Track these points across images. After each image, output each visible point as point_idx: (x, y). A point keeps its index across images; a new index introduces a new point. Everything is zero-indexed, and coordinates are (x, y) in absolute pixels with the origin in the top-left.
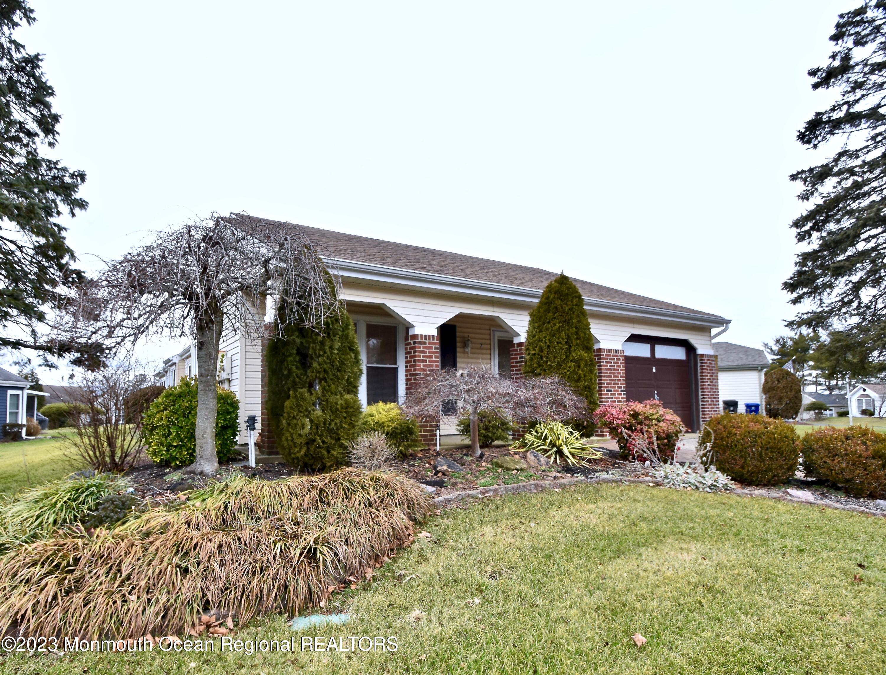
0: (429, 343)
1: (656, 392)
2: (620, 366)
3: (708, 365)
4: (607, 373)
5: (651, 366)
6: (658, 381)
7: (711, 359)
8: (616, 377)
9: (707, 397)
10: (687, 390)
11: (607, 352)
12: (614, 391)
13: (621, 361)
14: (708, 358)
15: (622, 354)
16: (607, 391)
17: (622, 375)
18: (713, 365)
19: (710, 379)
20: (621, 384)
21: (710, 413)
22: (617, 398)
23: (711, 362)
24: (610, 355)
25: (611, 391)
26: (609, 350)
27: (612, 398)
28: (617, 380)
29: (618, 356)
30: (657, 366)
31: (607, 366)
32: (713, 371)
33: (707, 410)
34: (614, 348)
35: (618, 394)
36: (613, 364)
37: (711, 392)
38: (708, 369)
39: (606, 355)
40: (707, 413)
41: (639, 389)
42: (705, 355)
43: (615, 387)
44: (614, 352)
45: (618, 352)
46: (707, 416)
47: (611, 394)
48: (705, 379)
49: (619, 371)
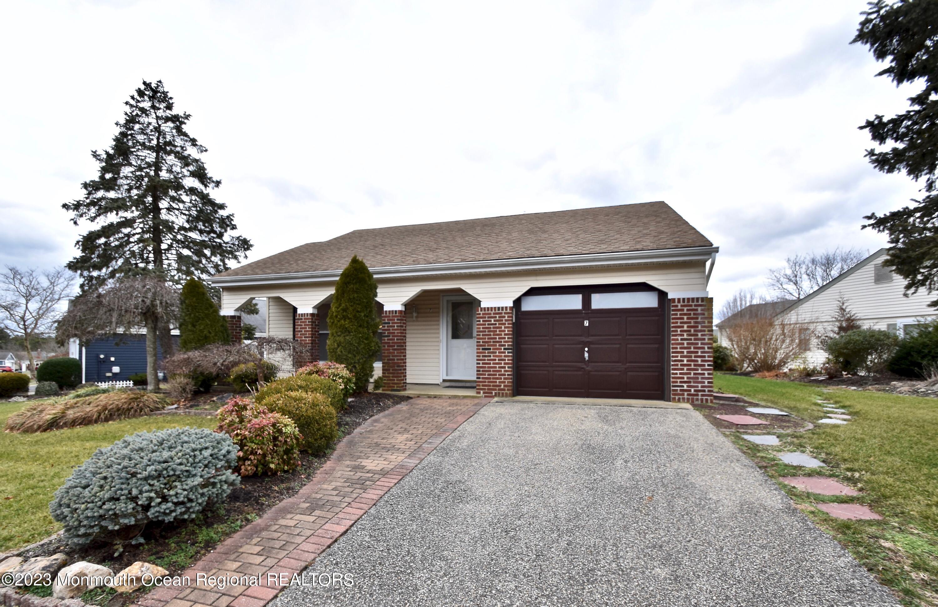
1: (586, 349)
2: (505, 324)
3: (685, 312)
4: (485, 331)
5: (581, 320)
6: (592, 336)
7: (695, 303)
8: (498, 335)
9: (679, 355)
10: (657, 346)
11: (485, 310)
12: (493, 349)
13: (506, 318)
14: (686, 303)
15: (508, 311)
16: (483, 349)
17: (506, 332)
18: (699, 311)
19: (690, 331)
20: (505, 342)
21: (685, 377)
22: (497, 356)
23: (693, 307)
24: (490, 314)
25: (490, 349)
26: (488, 308)
27: (490, 356)
28: (499, 338)
29: (501, 313)
30: (592, 319)
31: (485, 325)
32: (699, 320)
33: (678, 372)
34: (497, 306)
35: (499, 353)
36: (493, 322)
37: (690, 348)
38: (685, 317)
39: (483, 314)
40: (678, 376)
41: (556, 346)
42: (679, 299)
43: (496, 345)
44: (495, 310)
45: (502, 310)
46: (679, 380)
47: (488, 353)
48: (677, 331)
49: (503, 329)
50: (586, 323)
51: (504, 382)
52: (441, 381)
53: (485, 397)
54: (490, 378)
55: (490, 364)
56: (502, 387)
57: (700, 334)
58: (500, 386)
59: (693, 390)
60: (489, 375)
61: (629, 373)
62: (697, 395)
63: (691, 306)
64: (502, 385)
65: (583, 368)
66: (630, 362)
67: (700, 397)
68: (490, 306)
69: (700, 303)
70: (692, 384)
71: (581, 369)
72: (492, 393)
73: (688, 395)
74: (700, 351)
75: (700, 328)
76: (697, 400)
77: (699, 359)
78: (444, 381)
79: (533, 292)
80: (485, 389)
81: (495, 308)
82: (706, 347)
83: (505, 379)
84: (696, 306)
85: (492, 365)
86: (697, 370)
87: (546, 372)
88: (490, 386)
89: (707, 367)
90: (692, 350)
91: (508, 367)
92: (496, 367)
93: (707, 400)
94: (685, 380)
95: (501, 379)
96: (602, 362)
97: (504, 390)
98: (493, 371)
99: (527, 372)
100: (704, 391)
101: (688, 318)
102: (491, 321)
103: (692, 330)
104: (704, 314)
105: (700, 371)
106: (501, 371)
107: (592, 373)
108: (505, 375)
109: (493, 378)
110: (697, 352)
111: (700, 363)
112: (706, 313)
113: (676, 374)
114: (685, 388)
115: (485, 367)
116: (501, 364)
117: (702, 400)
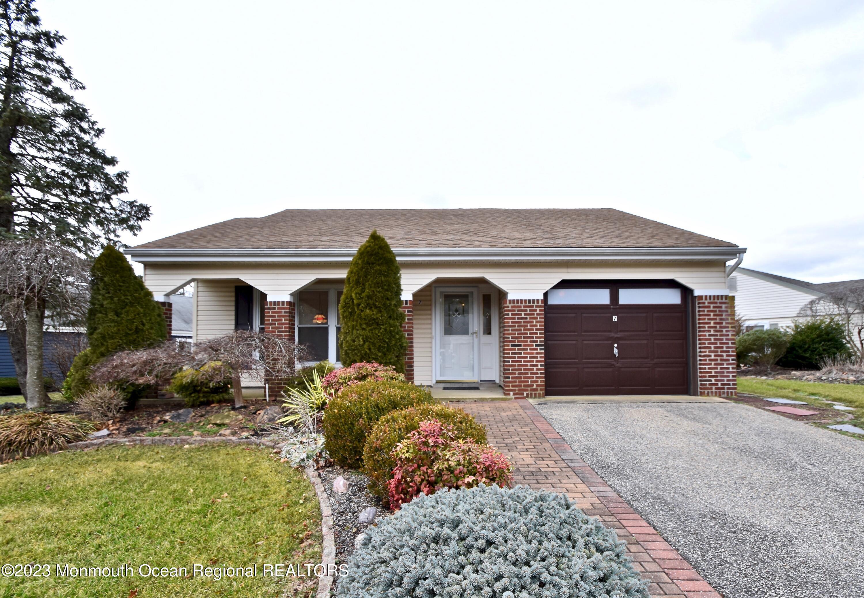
0: (278, 308)
1: (616, 345)
2: (536, 318)
3: (712, 309)
4: (514, 326)
5: (609, 315)
6: (621, 331)
7: (720, 301)
8: (529, 330)
9: (707, 350)
10: (680, 342)
11: (514, 303)
12: (524, 345)
13: (538, 312)
14: (712, 301)
15: (540, 304)
16: (512, 346)
17: (538, 327)
18: (723, 309)
19: (716, 327)
20: (536, 337)
21: (713, 371)
22: (528, 353)
23: (718, 305)
24: (520, 307)
25: (520, 345)
26: (518, 301)
27: (521, 353)
28: (530, 334)
29: (532, 307)
30: (620, 315)
31: (514, 318)
32: (724, 317)
33: (707, 367)
34: (527, 298)
35: (530, 349)
36: (523, 316)
37: (716, 343)
38: (712, 314)
39: (512, 307)
40: (707, 370)
41: (585, 342)
42: (706, 296)
43: (527, 341)
44: (526, 303)
45: (534, 302)
46: (707, 375)
47: (518, 349)
48: (704, 327)
49: (535, 323)
50: (615, 319)
51: (537, 382)
52: (434, 382)
53: (516, 398)
54: (521, 378)
55: (520, 362)
56: (535, 387)
57: (724, 330)
58: (533, 386)
59: (719, 383)
60: (519, 374)
61: (658, 369)
62: (723, 389)
63: (716, 303)
64: (535, 384)
65: (613, 365)
66: (658, 358)
67: (726, 391)
68: (519, 298)
69: (724, 300)
70: (719, 378)
71: (611, 366)
72: (523, 394)
73: (716, 389)
74: (725, 346)
75: (724, 324)
76: (724, 393)
77: (724, 354)
78: (437, 382)
79: (565, 284)
80: (515, 390)
81: (525, 301)
82: (730, 342)
83: (537, 378)
84: (720, 303)
85: (523, 363)
86: (723, 364)
87: (575, 370)
88: (521, 386)
89: (731, 362)
90: (718, 345)
91: (541, 365)
92: (527, 366)
93: (732, 393)
94: (713, 374)
95: (533, 378)
96: (631, 358)
97: (536, 390)
98: (524, 370)
99: (555, 370)
100: (729, 384)
101: (714, 315)
102: (521, 315)
103: (718, 326)
104: (727, 311)
105: (725, 366)
106: (533, 370)
107: (622, 370)
108: (537, 374)
109: (525, 378)
110: (722, 348)
111: (725, 357)
112: (729, 310)
113: (705, 368)
114: (713, 382)
115: (515, 366)
116: (533, 361)
117: (728, 392)
